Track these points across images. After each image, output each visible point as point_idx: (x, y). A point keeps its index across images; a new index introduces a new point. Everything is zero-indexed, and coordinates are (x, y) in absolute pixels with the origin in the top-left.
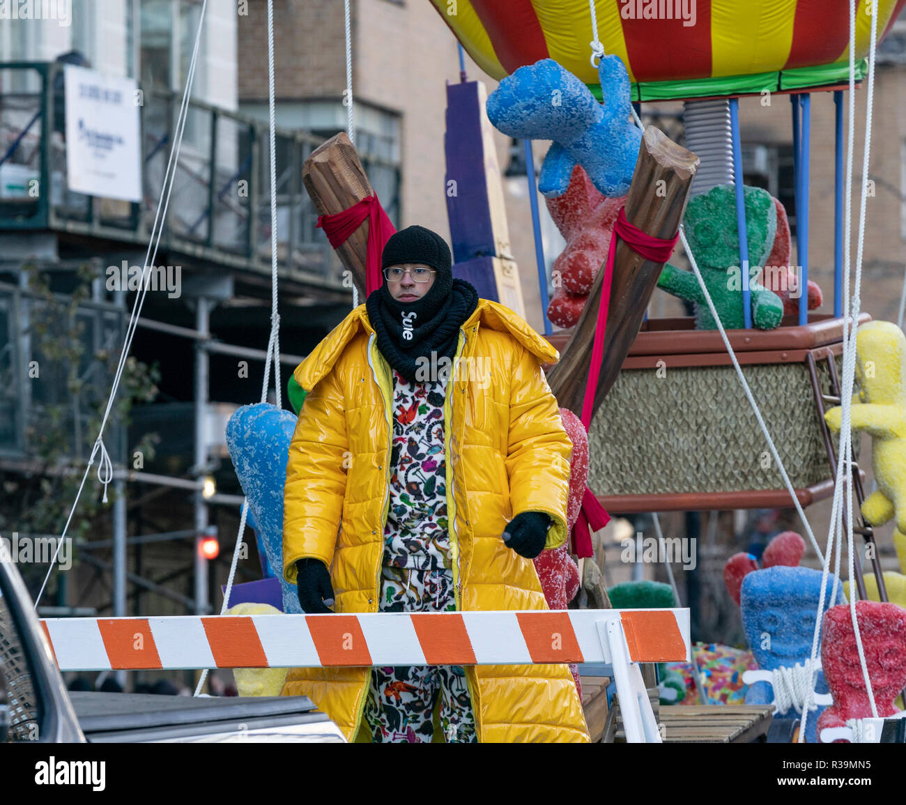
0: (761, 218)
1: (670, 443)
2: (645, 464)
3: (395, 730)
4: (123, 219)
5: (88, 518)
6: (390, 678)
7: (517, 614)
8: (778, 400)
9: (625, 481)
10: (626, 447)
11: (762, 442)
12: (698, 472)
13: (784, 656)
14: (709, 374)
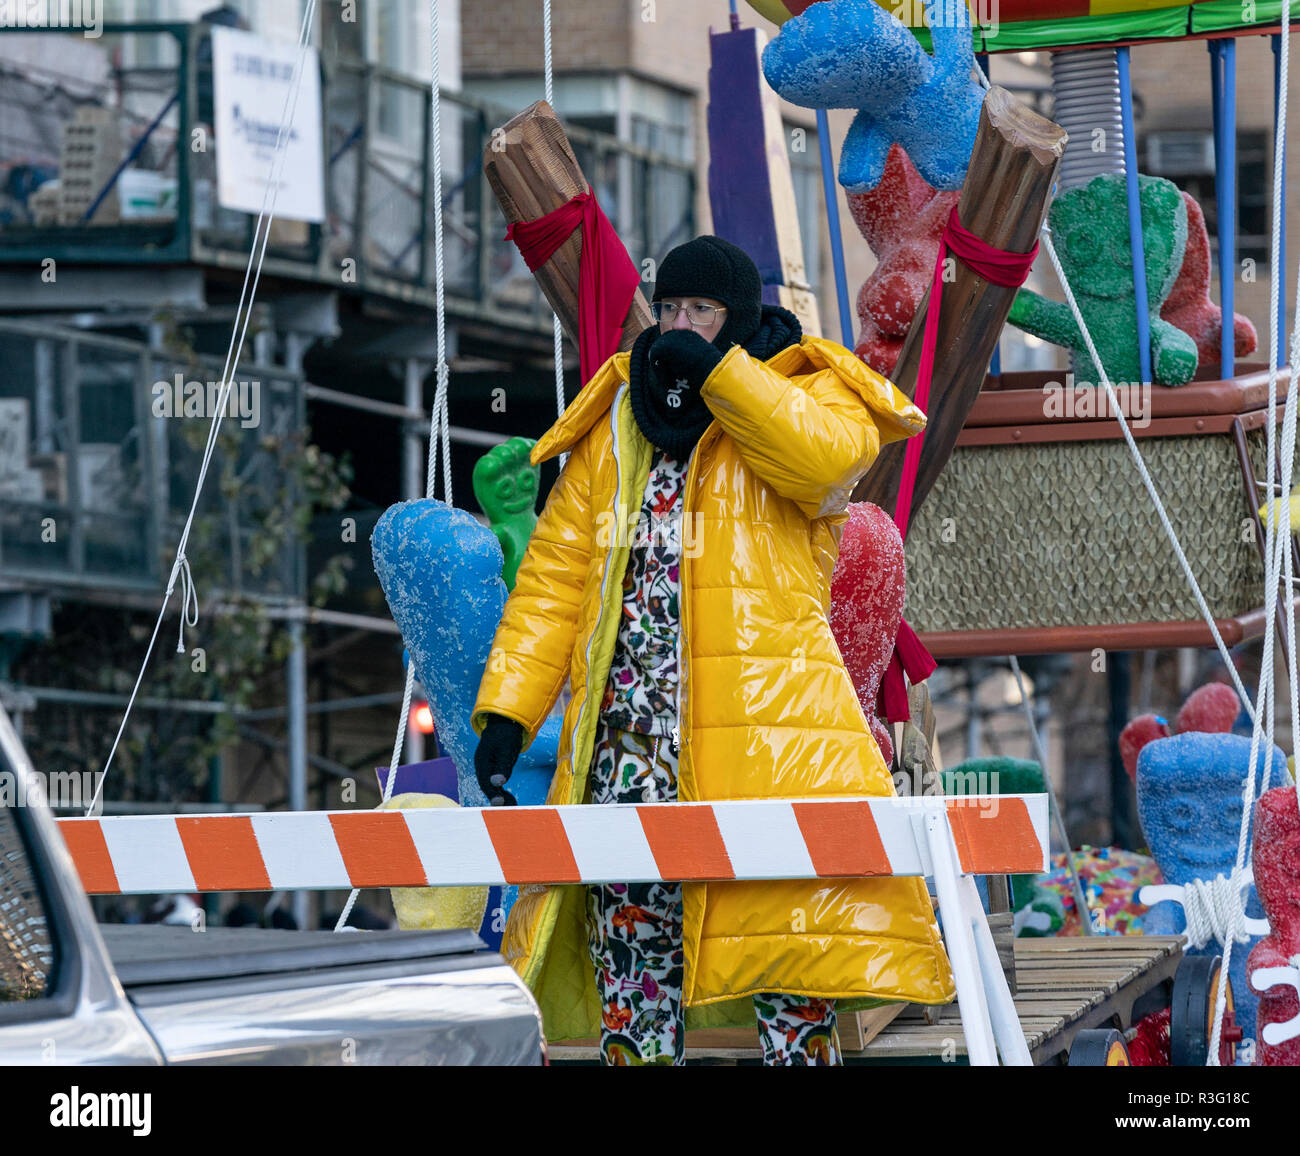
0: (1164, 222)
1: (1034, 553)
2: (997, 585)
3: (624, 975)
4: (298, 247)
5: (252, 676)
6: (621, 900)
7: (794, 805)
8: (1191, 489)
9: (968, 610)
10: (968, 560)
11: (1168, 552)
12: (1074, 597)
13: (1201, 864)
14: (1090, 452)
